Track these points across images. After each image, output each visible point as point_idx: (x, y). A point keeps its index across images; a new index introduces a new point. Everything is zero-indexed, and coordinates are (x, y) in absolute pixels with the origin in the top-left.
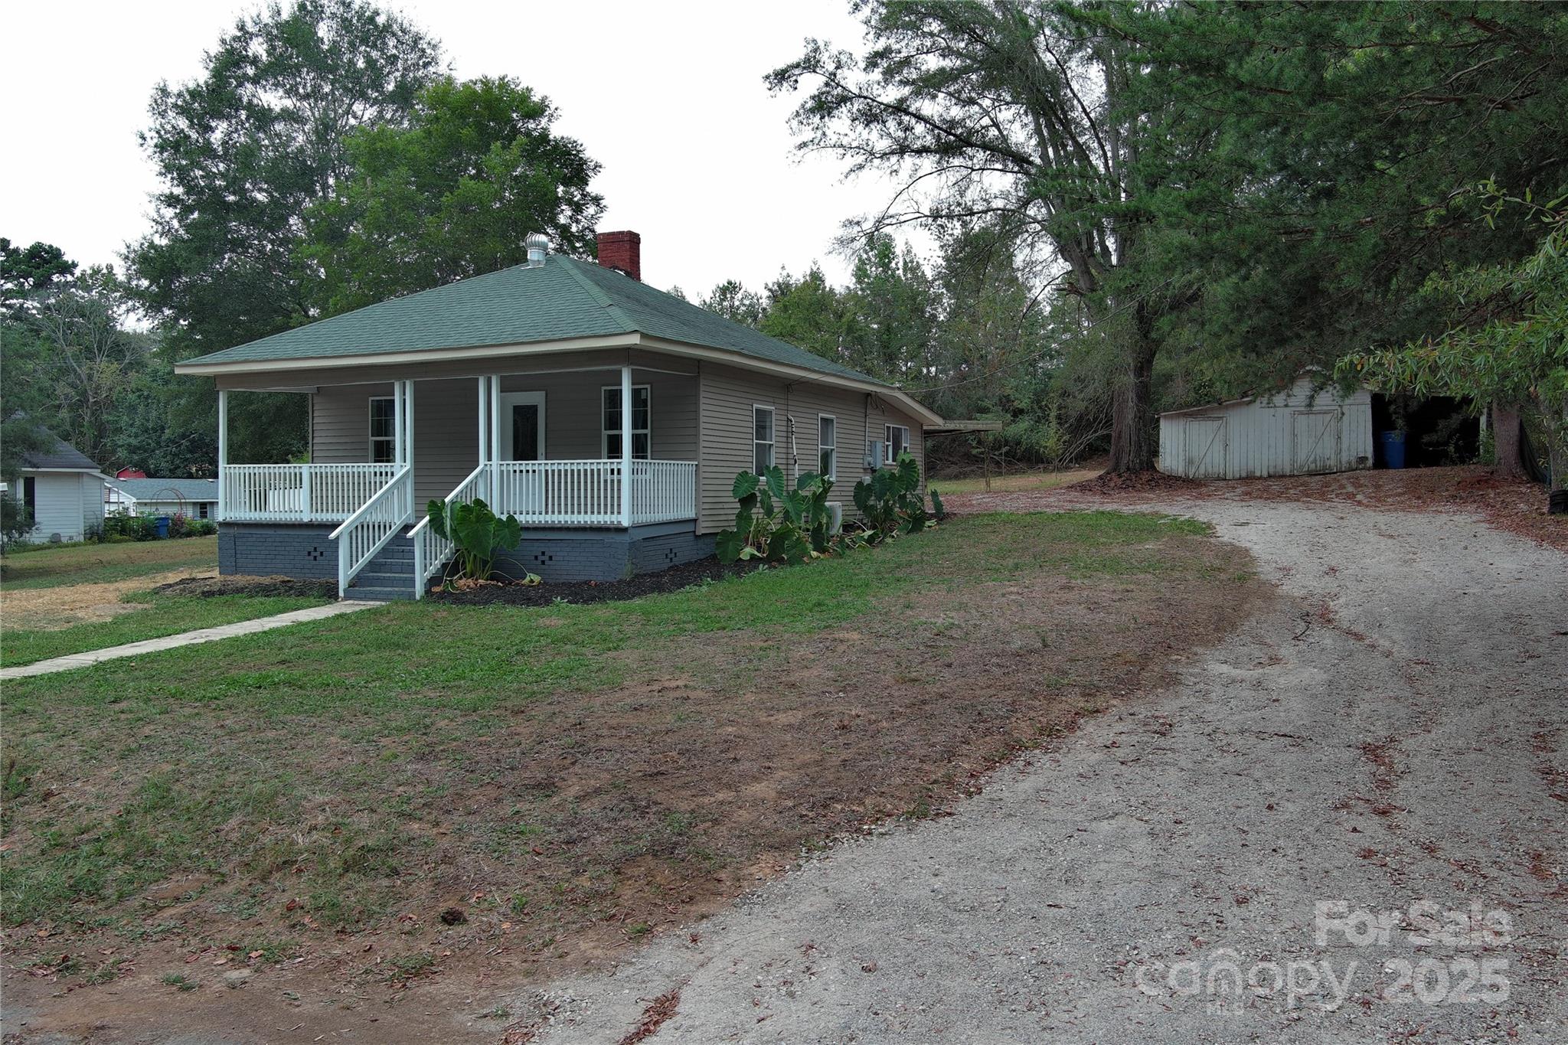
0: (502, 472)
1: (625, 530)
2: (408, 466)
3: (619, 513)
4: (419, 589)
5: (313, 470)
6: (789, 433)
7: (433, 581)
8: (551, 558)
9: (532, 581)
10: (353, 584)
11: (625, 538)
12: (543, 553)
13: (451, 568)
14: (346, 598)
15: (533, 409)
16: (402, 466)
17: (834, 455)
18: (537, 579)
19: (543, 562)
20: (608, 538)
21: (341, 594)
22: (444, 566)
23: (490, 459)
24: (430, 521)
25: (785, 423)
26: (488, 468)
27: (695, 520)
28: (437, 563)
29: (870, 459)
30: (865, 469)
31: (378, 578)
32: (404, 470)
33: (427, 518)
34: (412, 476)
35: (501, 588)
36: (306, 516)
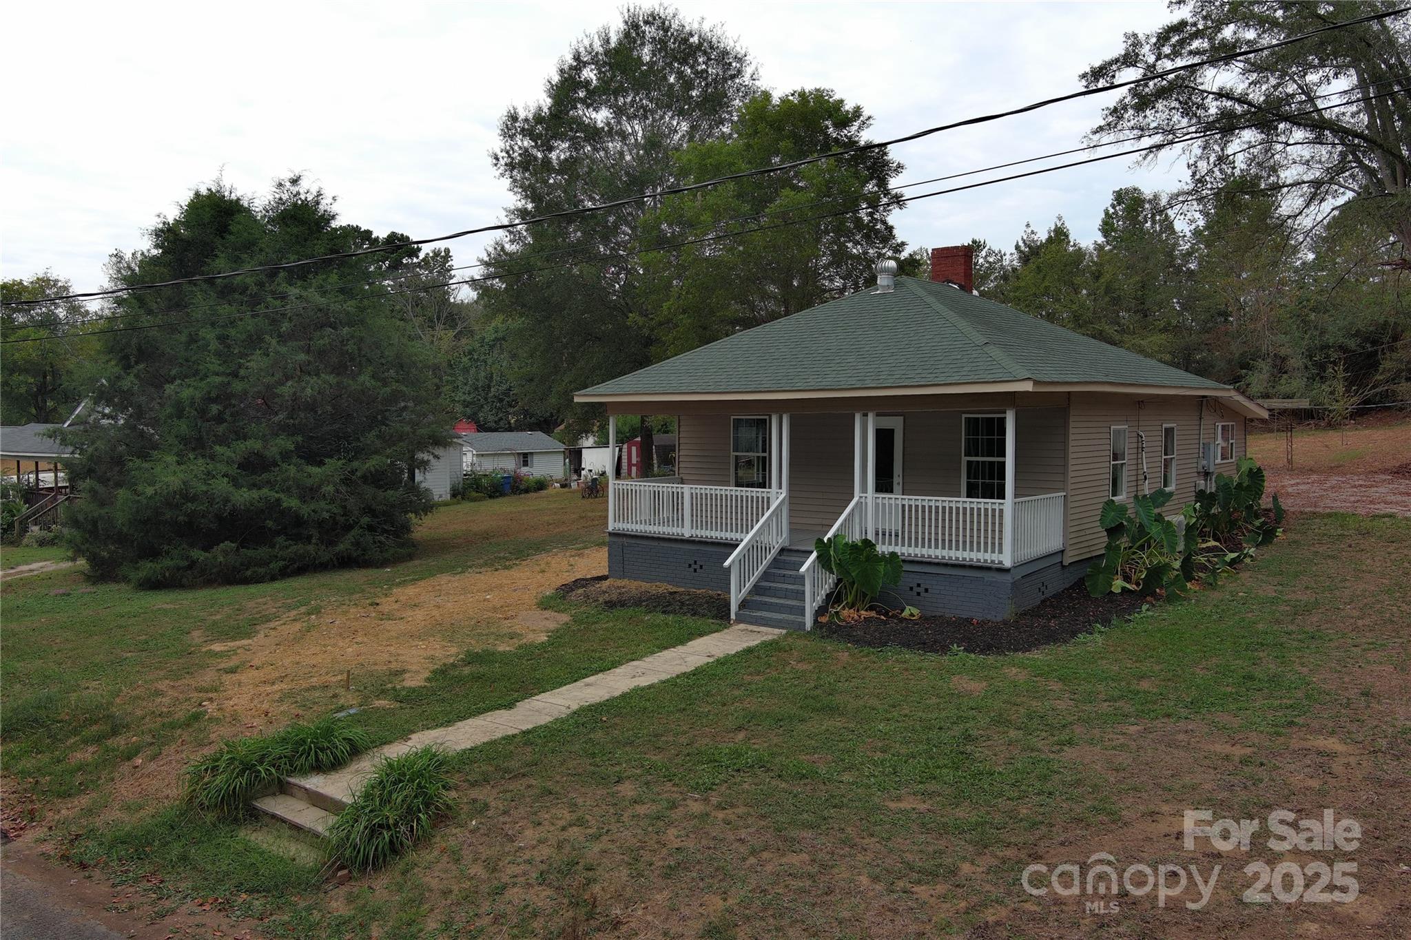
0: (877, 505)
1: (1007, 571)
2: (783, 494)
3: (1001, 552)
4: (809, 624)
5: (693, 491)
6: (1140, 449)
7: (821, 611)
8: (926, 590)
9: (912, 615)
10: (743, 605)
11: (1007, 578)
12: (919, 585)
13: (834, 598)
14: (739, 620)
15: (891, 432)
16: (777, 495)
17: (1174, 463)
18: (915, 611)
19: (919, 594)
20: (988, 576)
21: (733, 616)
22: (828, 596)
23: (864, 490)
24: (818, 557)
25: (1135, 440)
26: (863, 500)
27: (1062, 551)
28: (823, 593)
29: (1205, 462)
30: (1198, 473)
31: (766, 603)
32: (781, 497)
33: (814, 555)
34: (787, 502)
35: (885, 623)
36: (687, 532)
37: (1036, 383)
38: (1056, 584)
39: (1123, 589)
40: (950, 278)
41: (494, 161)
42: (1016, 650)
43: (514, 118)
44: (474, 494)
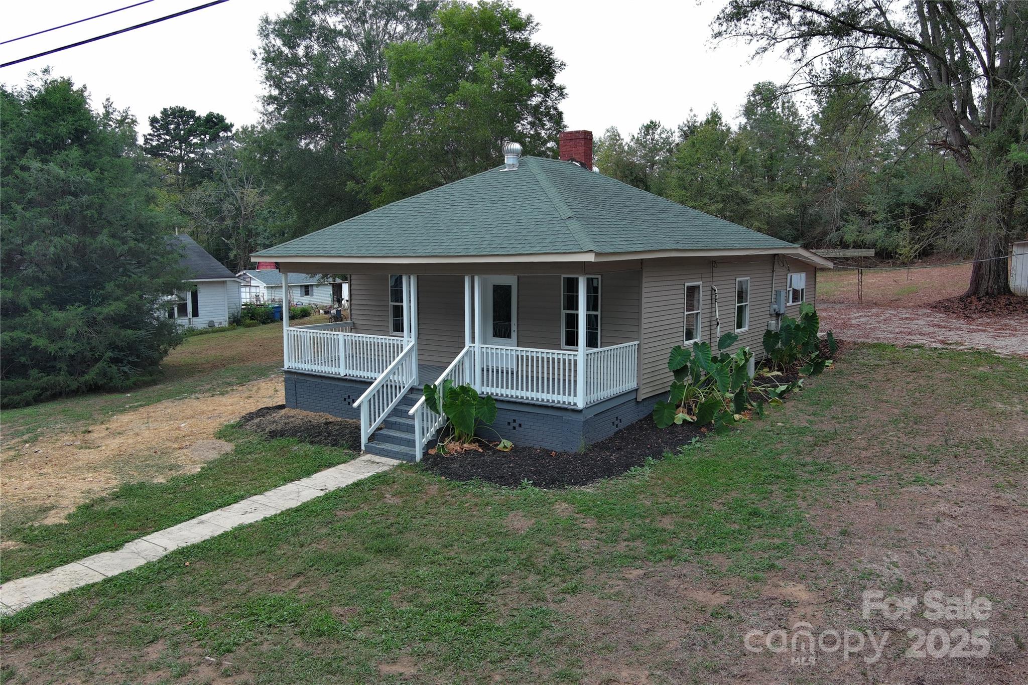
0: (482, 353)
1: (580, 411)
2: (413, 342)
3: (575, 395)
4: (419, 456)
5: (346, 338)
6: (713, 300)
7: (430, 444)
8: (520, 425)
9: (505, 447)
10: (372, 438)
11: (581, 418)
12: (514, 421)
13: (443, 433)
14: (368, 451)
15: (508, 289)
16: (408, 341)
17: (748, 309)
18: (509, 444)
19: (514, 428)
20: (567, 416)
21: (363, 448)
22: (438, 431)
23: (473, 342)
24: (426, 400)
25: (709, 293)
26: (472, 349)
27: (637, 390)
28: (432, 430)
29: (775, 306)
30: (771, 315)
31: (390, 437)
32: (411, 345)
33: (423, 398)
34: (415, 348)
35: (482, 455)
36: (342, 371)
37: (598, 254)
38: (630, 417)
39: (685, 421)
40: (574, 156)
41: (253, 56)
42: (575, 484)
43: (267, 21)
44: (248, 321)
